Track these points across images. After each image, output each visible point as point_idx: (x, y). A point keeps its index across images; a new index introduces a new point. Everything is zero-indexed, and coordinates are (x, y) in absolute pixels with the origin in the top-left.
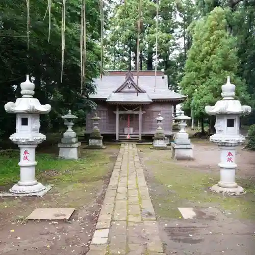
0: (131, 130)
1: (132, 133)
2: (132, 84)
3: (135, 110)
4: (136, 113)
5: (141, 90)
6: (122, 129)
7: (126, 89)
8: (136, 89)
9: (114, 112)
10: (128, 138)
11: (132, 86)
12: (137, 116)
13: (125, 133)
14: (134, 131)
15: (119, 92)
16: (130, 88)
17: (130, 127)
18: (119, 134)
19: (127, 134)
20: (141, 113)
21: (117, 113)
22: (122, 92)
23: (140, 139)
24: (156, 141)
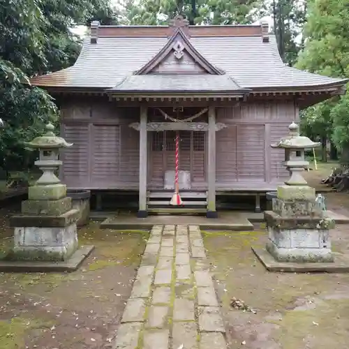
0: (185, 177)
1: (186, 187)
2: (185, 50)
3: (194, 121)
4: (196, 127)
5: (209, 65)
6: (156, 176)
7: (170, 66)
8: (197, 63)
9: (133, 125)
10: (174, 202)
11: (186, 58)
12: (201, 136)
13: (168, 187)
14: (192, 180)
15: (151, 72)
16: (179, 61)
17: (182, 169)
18: (149, 190)
19: (172, 191)
20: (212, 127)
21: (143, 128)
22: (158, 74)
23: (212, 205)
24: (286, 234)
